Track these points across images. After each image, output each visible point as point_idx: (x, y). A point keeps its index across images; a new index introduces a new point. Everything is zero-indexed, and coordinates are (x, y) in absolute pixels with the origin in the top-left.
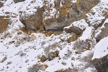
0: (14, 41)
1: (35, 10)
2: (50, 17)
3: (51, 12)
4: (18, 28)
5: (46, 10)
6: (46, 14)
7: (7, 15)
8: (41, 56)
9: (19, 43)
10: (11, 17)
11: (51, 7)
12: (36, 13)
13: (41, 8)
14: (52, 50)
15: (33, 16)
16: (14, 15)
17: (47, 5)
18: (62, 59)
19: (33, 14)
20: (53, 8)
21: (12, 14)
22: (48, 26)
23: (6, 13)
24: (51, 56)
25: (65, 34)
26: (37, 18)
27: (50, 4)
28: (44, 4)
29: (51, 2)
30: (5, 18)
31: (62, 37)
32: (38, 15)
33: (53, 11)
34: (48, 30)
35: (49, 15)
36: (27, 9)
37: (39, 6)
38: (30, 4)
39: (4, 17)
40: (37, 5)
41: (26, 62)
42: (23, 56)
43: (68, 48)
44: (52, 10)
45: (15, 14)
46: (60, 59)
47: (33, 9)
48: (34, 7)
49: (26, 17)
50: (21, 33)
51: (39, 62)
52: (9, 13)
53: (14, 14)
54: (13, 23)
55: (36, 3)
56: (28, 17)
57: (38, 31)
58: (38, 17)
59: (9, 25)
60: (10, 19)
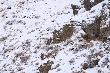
0: (74, 48)
1: (94, 19)
2: (105, 26)
3: (106, 21)
4: (80, 36)
5: (103, 19)
6: (102, 23)
7: (72, 24)
8: (83, 64)
9: (77, 50)
10: (76, 25)
11: (106, 17)
12: (94, 22)
13: (99, 17)
14: (93, 58)
15: (92, 25)
16: (78, 24)
17: (104, 14)
18: (100, 67)
19: (92, 23)
20: (108, 18)
21: (77, 22)
22: (105, 34)
23: (71, 22)
24: (92, 64)
25: (108, 43)
26: (95, 27)
27: (105, 13)
28: (102, 14)
29: (107, 12)
30: (70, 27)
31: (106, 45)
32: (97, 24)
33: (108, 21)
34: (105, 38)
35: (105, 25)
36: (87, 19)
37: (97, 15)
38: (90, 13)
39: (69, 25)
40: (96, 14)
41: (72, 69)
42: (72, 64)
43: (108, 56)
44: (107, 19)
45: (80, 23)
46: (99, 66)
47: (92, 18)
48: (93, 17)
49: (86, 26)
50: (82, 40)
51: (81, 69)
52: (74, 22)
53: (78, 22)
54: (77, 31)
55: (95, 13)
56: (87, 25)
57: (96, 39)
58: (97, 26)
59: (74, 33)
60: (75, 27)
